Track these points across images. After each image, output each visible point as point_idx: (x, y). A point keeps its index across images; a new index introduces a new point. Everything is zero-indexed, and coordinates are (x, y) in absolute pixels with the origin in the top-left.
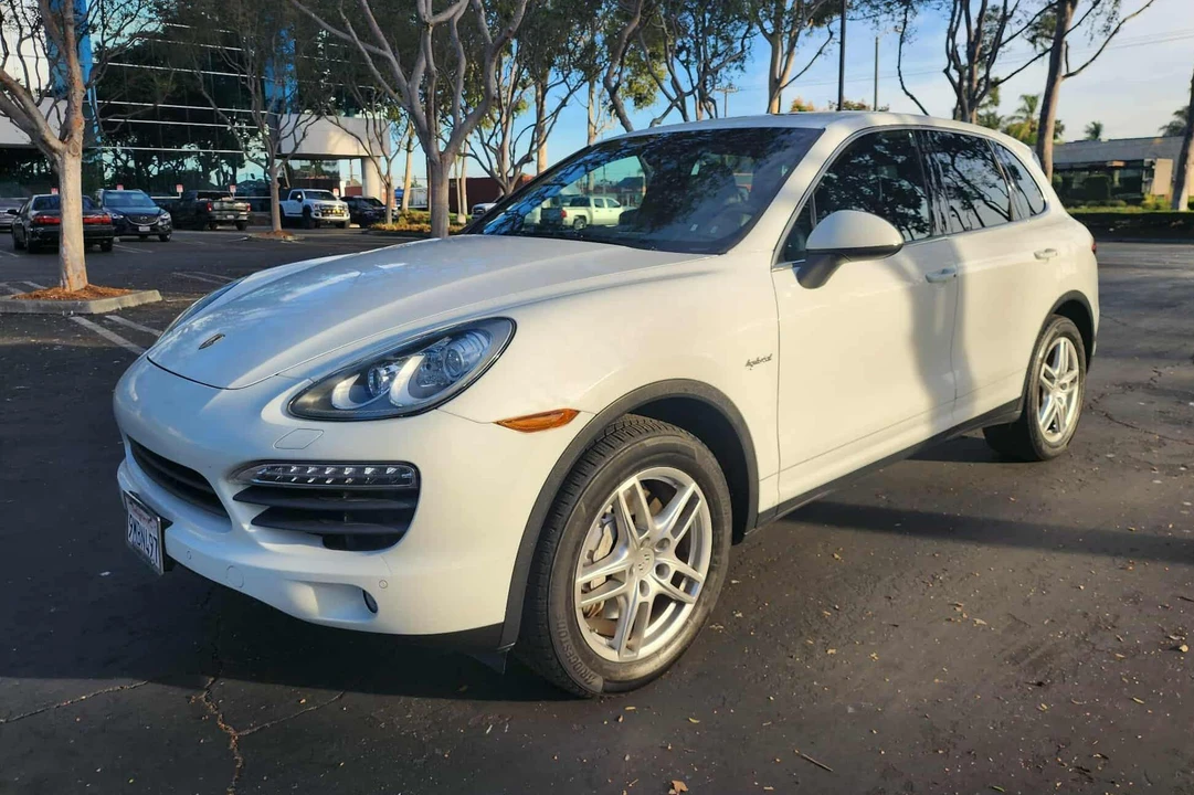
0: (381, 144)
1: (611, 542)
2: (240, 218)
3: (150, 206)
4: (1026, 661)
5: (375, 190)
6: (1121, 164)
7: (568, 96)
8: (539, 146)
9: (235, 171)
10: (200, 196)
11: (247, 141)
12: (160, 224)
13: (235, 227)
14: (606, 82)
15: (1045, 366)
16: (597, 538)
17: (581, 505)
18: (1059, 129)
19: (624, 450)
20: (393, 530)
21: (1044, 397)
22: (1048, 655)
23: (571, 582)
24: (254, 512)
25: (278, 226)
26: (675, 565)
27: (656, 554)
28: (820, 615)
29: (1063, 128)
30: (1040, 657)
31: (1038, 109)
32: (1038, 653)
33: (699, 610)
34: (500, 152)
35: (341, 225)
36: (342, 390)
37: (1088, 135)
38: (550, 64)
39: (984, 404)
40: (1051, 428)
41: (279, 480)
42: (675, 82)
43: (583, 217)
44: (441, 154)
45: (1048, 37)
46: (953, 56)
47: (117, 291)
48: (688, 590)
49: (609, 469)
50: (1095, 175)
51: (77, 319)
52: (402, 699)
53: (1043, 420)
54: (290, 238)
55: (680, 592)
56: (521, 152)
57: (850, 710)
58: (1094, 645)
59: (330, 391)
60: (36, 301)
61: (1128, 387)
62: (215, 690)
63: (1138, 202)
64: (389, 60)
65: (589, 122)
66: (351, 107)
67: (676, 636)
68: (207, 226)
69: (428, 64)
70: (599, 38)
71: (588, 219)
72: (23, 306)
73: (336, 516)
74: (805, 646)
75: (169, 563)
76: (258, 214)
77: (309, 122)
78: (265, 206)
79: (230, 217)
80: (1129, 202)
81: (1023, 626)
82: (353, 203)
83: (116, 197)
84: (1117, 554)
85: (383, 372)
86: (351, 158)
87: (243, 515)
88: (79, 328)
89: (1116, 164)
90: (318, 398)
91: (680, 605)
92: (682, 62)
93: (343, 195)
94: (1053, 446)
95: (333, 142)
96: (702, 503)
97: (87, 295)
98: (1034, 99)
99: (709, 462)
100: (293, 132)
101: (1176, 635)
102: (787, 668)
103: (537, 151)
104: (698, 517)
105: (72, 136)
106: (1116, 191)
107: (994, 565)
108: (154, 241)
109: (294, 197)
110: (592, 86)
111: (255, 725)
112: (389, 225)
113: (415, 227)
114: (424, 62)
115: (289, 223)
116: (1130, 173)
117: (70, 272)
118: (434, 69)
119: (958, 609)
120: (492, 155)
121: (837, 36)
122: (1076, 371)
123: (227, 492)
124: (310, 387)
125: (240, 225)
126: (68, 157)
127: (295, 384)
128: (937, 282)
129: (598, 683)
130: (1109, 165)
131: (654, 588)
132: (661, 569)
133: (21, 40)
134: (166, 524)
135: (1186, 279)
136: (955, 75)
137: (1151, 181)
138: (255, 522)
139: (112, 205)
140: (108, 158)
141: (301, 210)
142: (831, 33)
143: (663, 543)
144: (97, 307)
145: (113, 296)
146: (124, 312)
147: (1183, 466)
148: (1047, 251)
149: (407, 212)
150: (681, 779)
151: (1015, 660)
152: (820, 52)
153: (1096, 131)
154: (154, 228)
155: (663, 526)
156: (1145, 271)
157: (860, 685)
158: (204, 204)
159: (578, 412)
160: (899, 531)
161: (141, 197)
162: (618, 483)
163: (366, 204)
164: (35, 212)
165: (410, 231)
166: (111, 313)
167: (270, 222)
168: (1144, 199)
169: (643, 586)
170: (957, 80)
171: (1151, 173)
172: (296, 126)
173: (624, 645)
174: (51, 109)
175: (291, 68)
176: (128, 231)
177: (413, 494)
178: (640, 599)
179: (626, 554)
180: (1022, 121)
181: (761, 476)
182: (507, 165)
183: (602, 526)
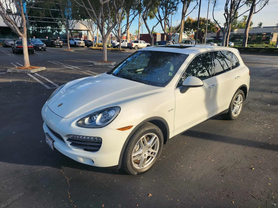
0: (91, 28)
1: (139, 147)
2: (61, 45)
3: (41, 43)
4: (221, 170)
5: (90, 38)
6: (265, 34)
7: (134, 17)
8: (128, 29)
9: (59, 33)
10: (52, 39)
11: (61, 25)
12: (44, 47)
13: (60, 47)
14: (143, 17)
15: (235, 101)
16: (137, 147)
17: (133, 142)
18: (252, 24)
19: (142, 131)
20: (97, 149)
21: (234, 107)
22: (225, 169)
23: (131, 156)
24: (71, 143)
25: (69, 48)
26: (152, 150)
27: (148, 149)
28: (181, 158)
29: (253, 23)
30: (224, 169)
31: (247, 19)
32: (223, 168)
33: (156, 158)
34: (118, 31)
35: (83, 47)
36: (87, 120)
37: (258, 26)
38: (130, 8)
39: (219, 111)
40: (235, 113)
41: (75, 138)
42: (159, 15)
43: (137, 46)
44: (105, 35)
45: (251, 3)
46: (226, 10)
47: (36, 67)
48: (154, 154)
49: (139, 135)
50: (259, 36)
51: (29, 74)
52: (99, 173)
53: (233, 112)
54: (72, 51)
55: (152, 155)
56: (123, 31)
57: (184, 180)
58: (235, 167)
59: (84, 120)
60: (20, 70)
61: (255, 100)
62: (64, 169)
63: (268, 43)
64: (93, 12)
65: (139, 22)
66: (84, 18)
67: (151, 163)
68: (54, 47)
69: (102, 14)
70: (142, 2)
71: (138, 46)
72: (17, 71)
73: (86, 145)
74: (177, 165)
75: (54, 148)
76: (65, 44)
77: (75, 23)
78: (66, 42)
79: (59, 44)
80: (266, 43)
81: (221, 162)
82: (85, 41)
83: (34, 40)
84: (244, 145)
85: (95, 117)
86: (85, 30)
87: (69, 143)
88: (29, 77)
89: (264, 34)
90: (82, 122)
91: (152, 157)
92: (162, 8)
93: (83, 40)
94: (235, 117)
95: (80, 27)
96: (158, 139)
97: (30, 68)
98: (246, 16)
99: (159, 131)
100: (72, 25)
101: (252, 165)
102: (173, 170)
103: (127, 31)
104: (157, 141)
105: (24, 33)
106: (263, 40)
107: (217, 147)
108: (43, 51)
109: (72, 40)
110: (140, 15)
111: (72, 177)
112: (94, 47)
113: (99, 48)
114: (101, 13)
115: (71, 46)
116: (267, 36)
117: (26, 63)
118: (103, 15)
119: (209, 157)
120: (117, 32)
121: (199, 4)
122: (242, 101)
123: (65, 139)
124: (80, 120)
125: (61, 46)
126: (24, 38)
127: (78, 118)
128: (212, 88)
129: (136, 173)
130: (262, 34)
131: (147, 155)
132: (149, 152)
133: (10, 3)
134: (54, 141)
135: (275, 68)
136: (226, 15)
137: (272, 38)
138: (71, 145)
139: (33, 42)
140: (31, 29)
141: (74, 43)
142: (198, 3)
143: (149, 147)
144: (33, 71)
145: (36, 69)
146: (38, 72)
147: (263, 122)
148: (238, 77)
149: (97, 43)
150: (151, 193)
151: (218, 170)
152: (194, 8)
153: (261, 25)
154: (42, 48)
155: (149, 144)
156: (266, 65)
157: (187, 174)
158: (53, 41)
159: (133, 126)
160: (199, 137)
161: (39, 40)
162: (141, 138)
163: (88, 42)
164: (17, 45)
165: (98, 49)
166: (36, 73)
167: (67, 45)
168: (270, 43)
169: (145, 155)
170: (227, 17)
171: (272, 36)
172: (72, 24)
173: (141, 166)
174: (18, 20)
175: (70, 9)
176: (37, 48)
177: (101, 143)
178: (145, 158)
179: (142, 150)
180: (243, 22)
181: (170, 132)
182: (120, 34)
183: (137, 145)
